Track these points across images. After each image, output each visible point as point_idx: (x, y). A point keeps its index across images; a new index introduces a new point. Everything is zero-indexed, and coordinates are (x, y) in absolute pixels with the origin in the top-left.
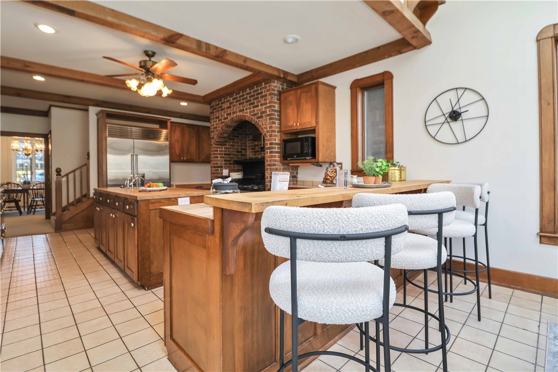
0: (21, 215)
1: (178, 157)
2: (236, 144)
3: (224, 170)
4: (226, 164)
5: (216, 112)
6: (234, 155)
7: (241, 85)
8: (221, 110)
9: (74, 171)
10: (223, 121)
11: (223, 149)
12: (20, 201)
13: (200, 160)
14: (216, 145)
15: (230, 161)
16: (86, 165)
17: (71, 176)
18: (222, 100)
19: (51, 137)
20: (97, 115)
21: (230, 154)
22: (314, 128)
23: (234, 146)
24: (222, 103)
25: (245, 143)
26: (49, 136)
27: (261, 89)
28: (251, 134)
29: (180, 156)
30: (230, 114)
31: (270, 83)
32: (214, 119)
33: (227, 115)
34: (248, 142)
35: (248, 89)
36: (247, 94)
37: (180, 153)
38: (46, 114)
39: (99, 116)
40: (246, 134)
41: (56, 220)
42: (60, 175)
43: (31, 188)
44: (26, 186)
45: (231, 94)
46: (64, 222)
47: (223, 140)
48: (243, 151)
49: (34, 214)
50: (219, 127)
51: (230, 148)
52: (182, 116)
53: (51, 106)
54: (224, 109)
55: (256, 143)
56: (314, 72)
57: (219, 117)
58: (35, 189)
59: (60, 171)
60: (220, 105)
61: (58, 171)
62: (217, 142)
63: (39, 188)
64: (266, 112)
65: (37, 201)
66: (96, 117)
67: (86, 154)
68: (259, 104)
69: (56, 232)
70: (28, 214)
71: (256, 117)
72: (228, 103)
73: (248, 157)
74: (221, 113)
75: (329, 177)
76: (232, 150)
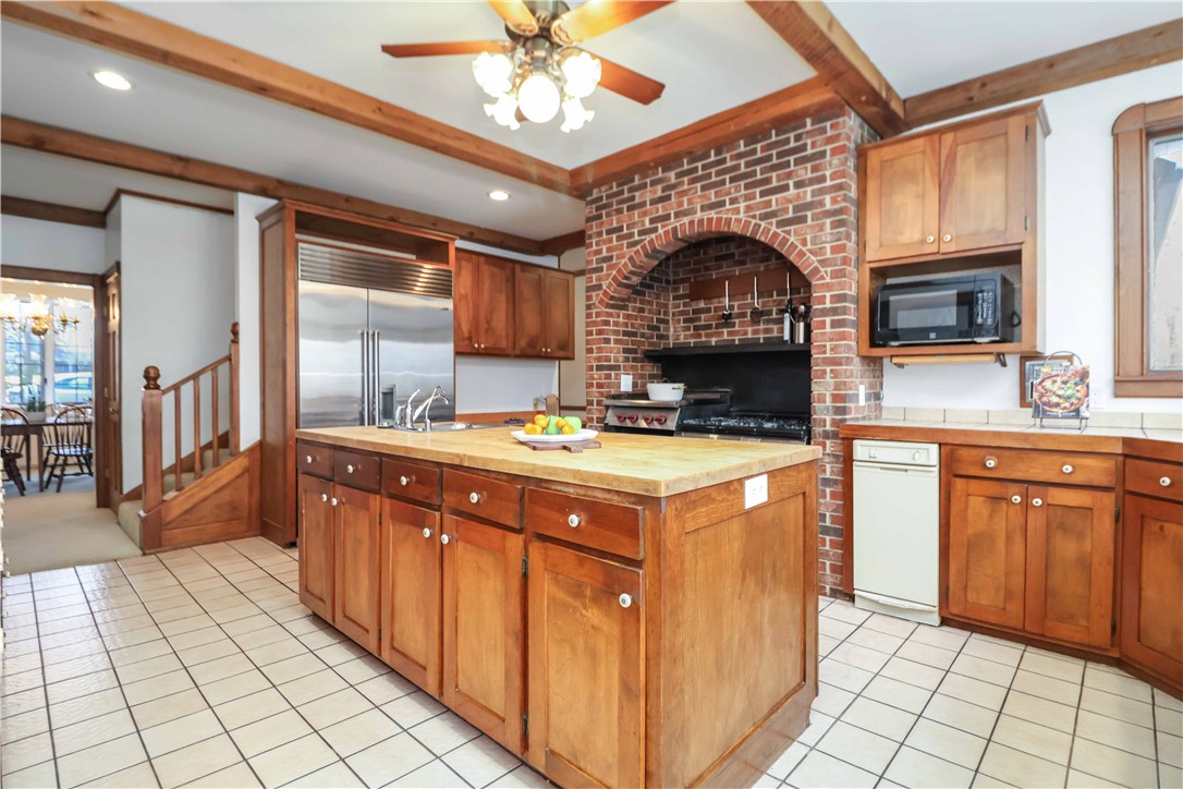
0: (22, 495)
1: (467, 342)
2: (647, 307)
3: (622, 376)
4: (627, 359)
5: (608, 215)
6: (643, 335)
7: (732, 128)
8: (630, 209)
9: (195, 377)
10: (636, 238)
11: (621, 320)
12: (19, 456)
13: (517, 352)
14: (608, 306)
15: (635, 351)
16: (231, 360)
17: (187, 390)
18: (633, 180)
19: (118, 280)
20: (260, 218)
21: (634, 334)
22: (1016, 248)
23: (642, 310)
24: (631, 190)
25: (666, 306)
26: (111, 280)
27: (798, 138)
28: (682, 281)
29: (470, 338)
30: (667, 217)
31: (838, 117)
32: (600, 234)
33: (652, 221)
34: (671, 302)
35: (742, 142)
36: (740, 156)
37: (470, 332)
38: (100, 218)
39: (266, 223)
40: (668, 282)
41: (144, 521)
42: (157, 387)
43: (50, 420)
44: (34, 417)
45: (669, 162)
46: (169, 523)
47: (625, 292)
48: (662, 326)
49: (58, 490)
50: (620, 257)
51: (636, 318)
52: (472, 234)
53: (119, 193)
54: (643, 204)
55: (702, 304)
56: (978, 84)
57: (620, 229)
58: (61, 424)
59: (158, 376)
60: (626, 195)
61: (151, 378)
62: (612, 298)
63: (72, 420)
64: (821, 204)
65: (65, 456)
66: (257, 223)
67: (230, 327)
68: (791, 183)
69: (144, 554)
70: (41, 490)
71: (774, 220)
72: (659, 187)
73: (671, 341)
74: (630, 218)
75: (1055, 399)
76: (639, 322)
